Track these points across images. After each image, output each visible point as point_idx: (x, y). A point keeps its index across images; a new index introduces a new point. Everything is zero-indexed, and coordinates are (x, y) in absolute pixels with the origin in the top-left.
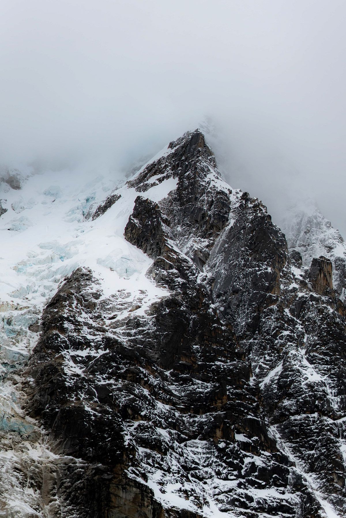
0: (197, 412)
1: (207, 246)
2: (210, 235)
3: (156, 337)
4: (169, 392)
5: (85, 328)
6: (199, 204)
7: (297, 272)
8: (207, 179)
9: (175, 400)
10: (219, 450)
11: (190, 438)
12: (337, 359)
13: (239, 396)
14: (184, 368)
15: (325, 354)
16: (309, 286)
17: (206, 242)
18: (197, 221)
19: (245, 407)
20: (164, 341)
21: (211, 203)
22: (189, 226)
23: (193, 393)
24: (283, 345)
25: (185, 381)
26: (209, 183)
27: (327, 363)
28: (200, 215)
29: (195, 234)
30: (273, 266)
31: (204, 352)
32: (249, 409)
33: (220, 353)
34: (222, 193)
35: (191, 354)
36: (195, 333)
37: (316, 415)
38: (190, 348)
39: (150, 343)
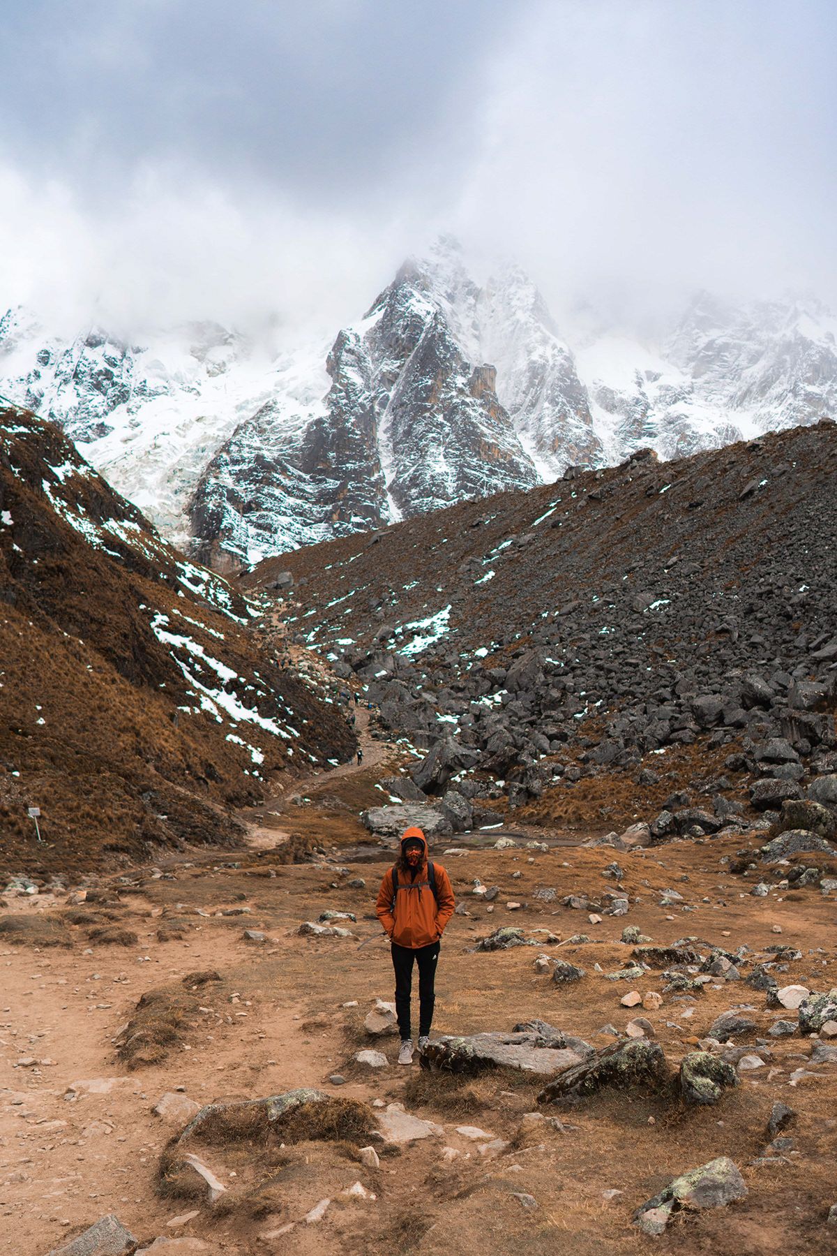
0: (326, 503)
1: (398, 367)
2: (402, 357)
3: (302, 449)
4: (303, 491)
5: (247, 449)
6: (394, 330)
7: (460, 381)
8: (407, 305)
9: (307, 495)
10: (334, 529)
11: (316, 522)
12: (465, 453)
13: (358, 489)
14: (321, 472)
15: (457, 449)
16: (468, 392)
17: (398, 363)
18: (391, 346)
19: (362, 497)
20: (307, 452)
21: (405, 328)
22: (383, 351)
23: (325, 489)
24: (426, 445)
25: (321, 481)
26: (408, 308)
27: (457, 456)
28: (394, 339)
29: (389, 358)
30: (435, 378)
31: (338, 457)
32: (366, 498)
33: (352, 457)
34: (417, 316)
35: (326, 460)
36: (333, 443)
37: (430, 499)
38: (325, 456)
39: (296, 455)
